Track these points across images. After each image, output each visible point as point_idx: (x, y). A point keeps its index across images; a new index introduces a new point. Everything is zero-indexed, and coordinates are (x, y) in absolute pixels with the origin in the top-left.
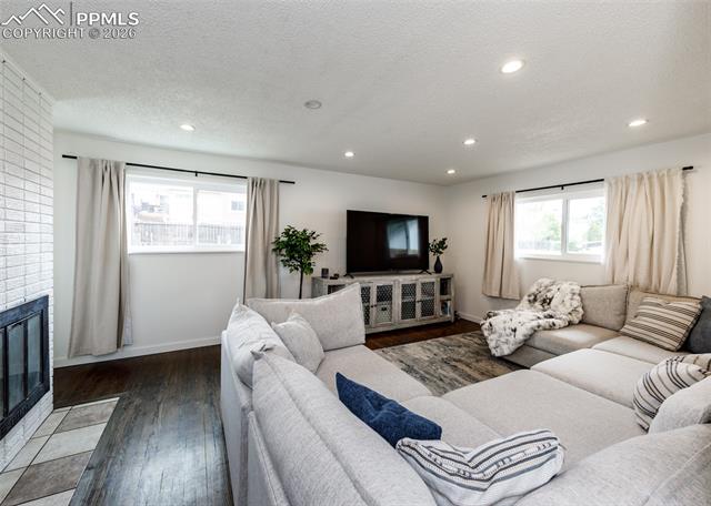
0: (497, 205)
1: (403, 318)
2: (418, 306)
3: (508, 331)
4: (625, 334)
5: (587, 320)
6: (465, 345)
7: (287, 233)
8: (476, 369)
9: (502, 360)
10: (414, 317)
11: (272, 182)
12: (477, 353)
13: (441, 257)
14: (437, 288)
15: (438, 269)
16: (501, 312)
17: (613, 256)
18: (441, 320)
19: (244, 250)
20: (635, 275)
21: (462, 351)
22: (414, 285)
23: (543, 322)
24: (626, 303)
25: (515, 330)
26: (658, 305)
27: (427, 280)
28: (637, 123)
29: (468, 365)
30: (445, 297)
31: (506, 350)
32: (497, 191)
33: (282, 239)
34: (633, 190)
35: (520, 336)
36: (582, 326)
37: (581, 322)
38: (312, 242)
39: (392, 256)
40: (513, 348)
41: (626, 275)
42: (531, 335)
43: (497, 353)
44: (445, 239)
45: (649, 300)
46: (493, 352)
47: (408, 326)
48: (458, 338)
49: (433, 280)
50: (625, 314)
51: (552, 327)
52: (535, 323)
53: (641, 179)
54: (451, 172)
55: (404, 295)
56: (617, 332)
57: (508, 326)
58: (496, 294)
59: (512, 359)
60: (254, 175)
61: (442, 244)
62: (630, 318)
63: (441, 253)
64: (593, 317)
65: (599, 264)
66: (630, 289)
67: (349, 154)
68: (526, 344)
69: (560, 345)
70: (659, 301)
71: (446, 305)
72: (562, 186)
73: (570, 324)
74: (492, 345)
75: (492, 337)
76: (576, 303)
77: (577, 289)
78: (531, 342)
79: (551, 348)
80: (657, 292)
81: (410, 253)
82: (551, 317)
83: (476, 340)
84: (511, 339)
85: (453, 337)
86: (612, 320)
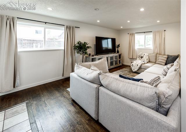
0: (131, 36)
1: (111, 66)
2: (114, 62)
3: (136, 65)
4: (157, 63)
5: (150, 61)
6: (126, 71)
7: (78, 43)
8: (131, 75)
9: (135, 72)
10: (113, 65)
11: (73, 27)
12: (129, 72)
13: (118, 49)
14: (118, 57)
15: (118, 52)
16: (134, 61)
17: (154, 47)
18: (119, 65)
19: (64, 49)
20: (158, 51)
21: (126, 72)
22: (113, 57)
23: (143, 62)
24: (156, 57)
25: (138, 65)
26: (161, 57)
27: (116, 55)
28: (158, 21)
29: (129, 75)
30: (120, 59)
31: (136, 70)
32: (131, 32)
33: (77, 45)
34: (157, 34)
35: (139, 66)
36: (149, 63)
37: (149, 62)
38: (87, 46)
39: (104, 49)
40: (137, 69)
41: (156, 51)
42: (141, 66)
43: (134, 71)
44: (119, 44)
45: (160, 56)
46: (133, 71)
47: (112, 68)
48: (124, 69)
49: (117, 55)
50: (156, 59)
51: (145, 63)
52: (141, 63)
53: (158, 32)
54: (122, 27)
55: (111, 59)
56: (155, 63)
57: (136, 64)
58: (131, 57)
59: (137, 72)
60: (67, 25)
61: (119, 46)
62: (157, 60)
63: (118, 48)
64: (151, 61)
65: (151, 49)
66: (157, 54)
67: (98, 21)
68: (140, 68)
69: (146, 67)
70: (161, 56)
71: (120, 61)
72: (144, 32)
73: (147, 62)
74: (133, 69)
75: (133, 67)
76: (148, 57)
77: (148, 54)
78: (141, 68)
79: (145, 68)
80: (161, 54)
81: (109, 48)
82: (144, 61)
83: (128, 69)
84: (137, 67)
85: (123, 69)
86: (154, 61)
